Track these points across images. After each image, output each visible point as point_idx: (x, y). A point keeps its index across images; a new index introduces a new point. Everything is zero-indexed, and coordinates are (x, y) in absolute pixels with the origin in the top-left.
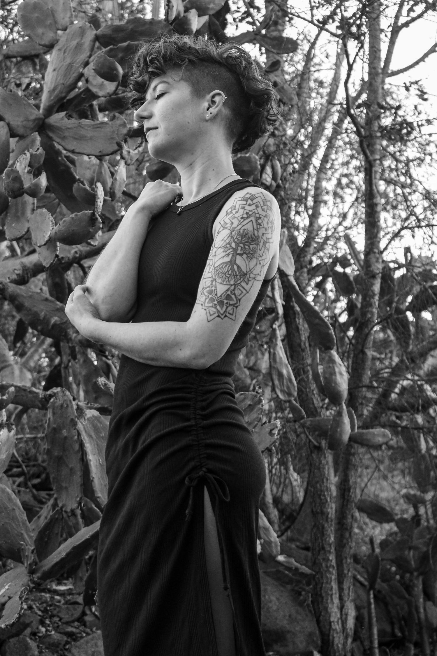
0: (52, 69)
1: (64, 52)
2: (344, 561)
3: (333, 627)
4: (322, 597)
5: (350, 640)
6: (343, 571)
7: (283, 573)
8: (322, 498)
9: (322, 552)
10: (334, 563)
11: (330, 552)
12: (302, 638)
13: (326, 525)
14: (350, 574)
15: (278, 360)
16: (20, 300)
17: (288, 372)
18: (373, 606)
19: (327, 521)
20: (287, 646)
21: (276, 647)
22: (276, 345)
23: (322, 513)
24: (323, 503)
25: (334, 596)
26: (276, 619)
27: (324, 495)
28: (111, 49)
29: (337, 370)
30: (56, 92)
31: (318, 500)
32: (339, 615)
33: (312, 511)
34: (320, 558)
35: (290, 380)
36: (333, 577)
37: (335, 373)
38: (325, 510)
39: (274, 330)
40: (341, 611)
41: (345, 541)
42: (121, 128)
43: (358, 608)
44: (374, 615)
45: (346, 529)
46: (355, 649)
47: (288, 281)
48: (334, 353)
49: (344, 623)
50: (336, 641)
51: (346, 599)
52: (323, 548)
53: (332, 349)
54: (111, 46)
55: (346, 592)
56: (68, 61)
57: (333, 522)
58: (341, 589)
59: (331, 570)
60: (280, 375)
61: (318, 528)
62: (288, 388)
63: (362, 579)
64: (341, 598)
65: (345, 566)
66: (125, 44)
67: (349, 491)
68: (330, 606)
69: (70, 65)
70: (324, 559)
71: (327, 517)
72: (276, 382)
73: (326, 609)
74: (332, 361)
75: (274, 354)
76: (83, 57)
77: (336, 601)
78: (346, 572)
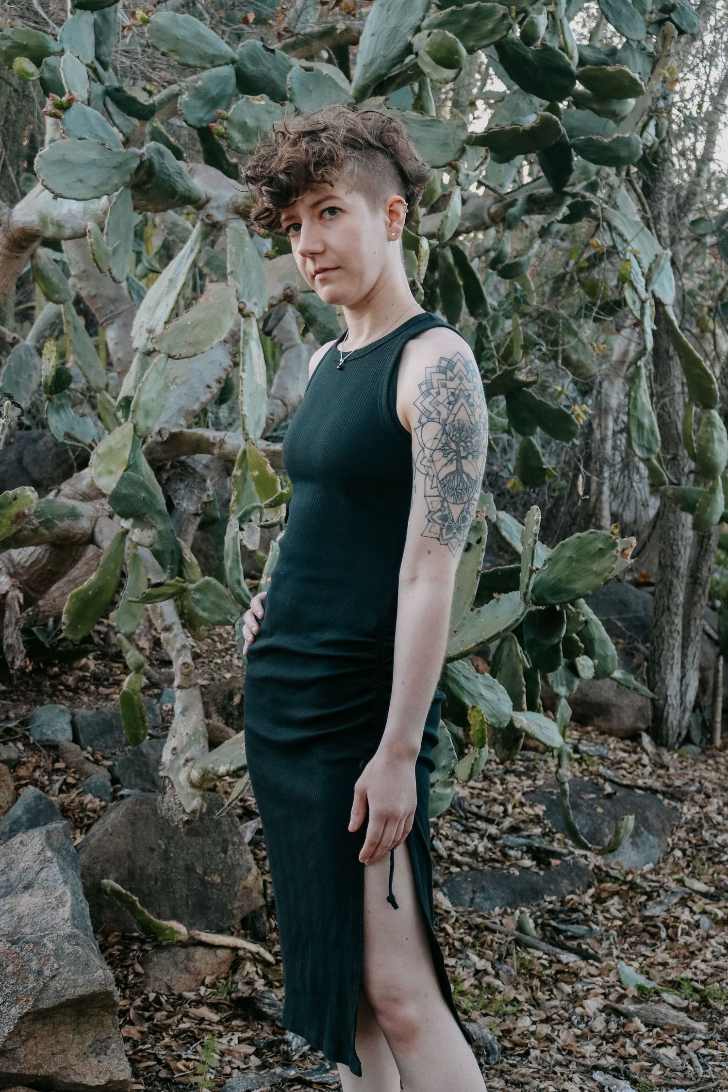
0: (370, 32)
1: (388, 10)
2: (692, 623)
3: (669, 701)
4: (660, 667)
5: (688, 714)
6: (689, 634)
7: (615, 624)
8: (675, 548)
9: (667, 613)
10: (680, 627)
11: (676, 614)
12: (630, 714)
13: (675, 582)
14: (698, 638)
15: (639, 406)
16: (313, 312)
17: (651, 423)
18: (721, 674)
19: (677, 577)
20: (610, 721)
21: (597, 721)
22: (639, 386)
23: (673, 566)
24: (675, 555)
25: (674, 667)
26: (601, 689)
27: (677, 545)
28: (453, 12)
29: (716, 435)
30: (374, 67)
31: (669, 551)
32: (678, 688)
33: (660, 563)
34: (664, 619)
35: (653, 432)
36: (677, 644)
37: (713, 440)
38: (676, 563)
39: (638, 369)
40: (682, 681)
41: (696, 598)
42: (459, 130)
43: (702, 669)
44: (721, 679)
45: (700, 584)
46: (693, 724)
47: (665, 312)
48: (715, 413)
49: (683, 695)
50: (671, 717)
51: (688, 666)
52: (669, 609)
53: (711, 407)
54: (454, 8)
55: (690, 659)
56: (393, 23)
57: (685, 579)
58: (684, 655)
59: (675, 635)
60: (640, 425)
61: (665, 584)
62: (649, 442)
63: (711, 632)
64: (683, 666)
65: (692, 628)
66: (473, 5)
67: (709, 538)
68: (669, 677)
69: (395, 30)
70: (667, 622)
71: (678, 572)
72: (634, 434)
73: (663, 680)
74: (711, 423)
75: (636, 398)
76: (413, 19)
77: (677, 671)
78: (693, 635)
